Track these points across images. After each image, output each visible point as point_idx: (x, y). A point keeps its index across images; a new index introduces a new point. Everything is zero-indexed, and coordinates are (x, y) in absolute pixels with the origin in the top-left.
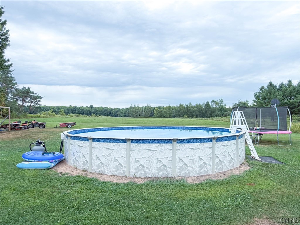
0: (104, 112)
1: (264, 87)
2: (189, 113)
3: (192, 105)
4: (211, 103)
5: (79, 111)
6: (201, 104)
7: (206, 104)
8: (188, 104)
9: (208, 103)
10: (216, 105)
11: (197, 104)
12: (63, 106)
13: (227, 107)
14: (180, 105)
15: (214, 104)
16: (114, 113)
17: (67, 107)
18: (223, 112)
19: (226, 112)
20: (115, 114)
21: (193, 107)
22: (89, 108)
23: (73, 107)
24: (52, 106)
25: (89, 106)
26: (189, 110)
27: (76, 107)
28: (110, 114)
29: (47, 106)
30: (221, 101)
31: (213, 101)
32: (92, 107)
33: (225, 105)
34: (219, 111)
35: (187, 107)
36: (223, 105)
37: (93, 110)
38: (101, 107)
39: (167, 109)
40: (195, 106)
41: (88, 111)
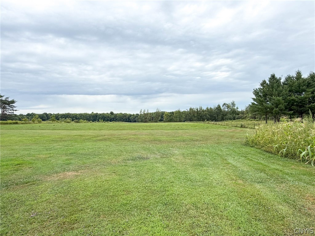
0: (123, 118)
1: (266, 82)
2: (199, 117)
3: (202, 109)
4: (223, 106)
5: (100, 118)
6: (213, 107)
7: (217, 107)
8: (199, 108)
9: (219, 106)
10: (228, 108)
11: (208, 108)
12: (86, 113)
13: (240, 110)
14: (191, 109)
15: (226, 107)
16: (132, 119)
17: (89, 114)
18: (234, 115)
19: (238, 115)
20: (134, 120)
21: (203, 111)
22: (109, 114)
23: (95, 114)
24: (75, 114)
25: (109, 113)
26: (200, 113)
27: (97, 114)
28: (129, 119)
29: (70, 113)
30: (233, 104)
31: (225, 104)
32: (112, 113)
33: (237, 108)
34: (230, 115)
35: (198, 111)
36: (235, 108)
37: (113, 116)
38: (121, 113)
39: (177, 113)
40: (205, 110)
41: (108, 117)
